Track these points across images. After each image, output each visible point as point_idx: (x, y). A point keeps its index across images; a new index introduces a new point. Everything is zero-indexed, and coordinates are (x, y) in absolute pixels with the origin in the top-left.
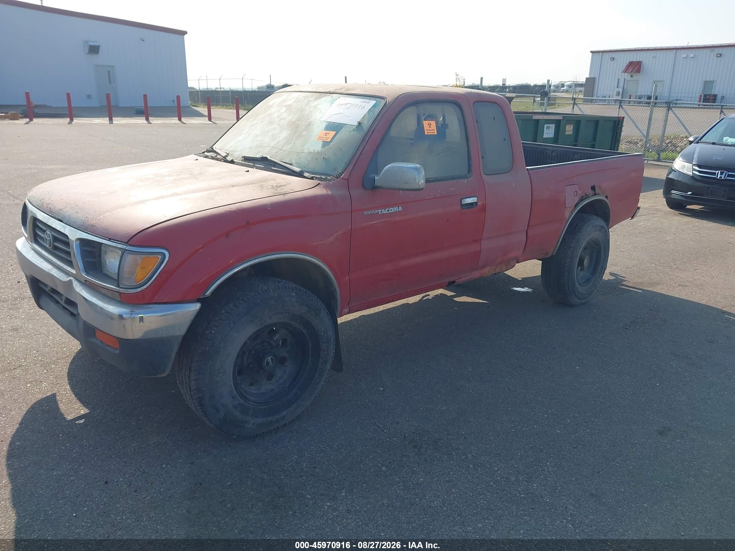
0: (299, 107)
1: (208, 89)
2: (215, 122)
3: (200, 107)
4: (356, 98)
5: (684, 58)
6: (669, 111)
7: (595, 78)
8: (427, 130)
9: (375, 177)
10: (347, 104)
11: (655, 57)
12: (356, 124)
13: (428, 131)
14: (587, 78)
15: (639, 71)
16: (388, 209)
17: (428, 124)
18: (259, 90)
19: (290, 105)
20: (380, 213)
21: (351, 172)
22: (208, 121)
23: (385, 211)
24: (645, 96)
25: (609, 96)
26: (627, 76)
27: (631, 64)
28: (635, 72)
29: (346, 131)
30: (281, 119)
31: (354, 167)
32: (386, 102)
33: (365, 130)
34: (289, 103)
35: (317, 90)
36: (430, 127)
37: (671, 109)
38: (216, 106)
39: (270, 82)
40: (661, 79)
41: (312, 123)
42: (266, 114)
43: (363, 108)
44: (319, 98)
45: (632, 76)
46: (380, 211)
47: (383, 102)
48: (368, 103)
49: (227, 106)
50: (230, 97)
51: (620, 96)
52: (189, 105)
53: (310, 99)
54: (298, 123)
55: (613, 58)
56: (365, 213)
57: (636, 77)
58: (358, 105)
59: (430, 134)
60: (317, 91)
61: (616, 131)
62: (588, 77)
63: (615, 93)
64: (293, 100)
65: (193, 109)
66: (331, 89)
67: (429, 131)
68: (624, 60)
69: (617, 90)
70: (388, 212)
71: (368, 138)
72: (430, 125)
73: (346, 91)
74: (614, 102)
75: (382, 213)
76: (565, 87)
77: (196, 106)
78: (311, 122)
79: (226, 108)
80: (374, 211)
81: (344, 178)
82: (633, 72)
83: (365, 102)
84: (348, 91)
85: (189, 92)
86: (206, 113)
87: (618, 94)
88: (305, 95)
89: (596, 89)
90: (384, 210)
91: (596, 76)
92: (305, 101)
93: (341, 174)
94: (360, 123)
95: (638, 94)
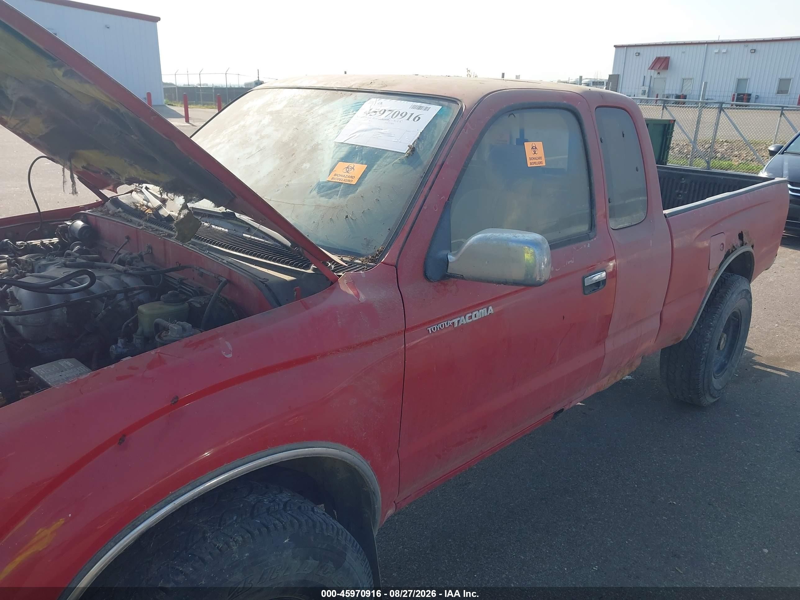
0: (295, 116)
1: (189, 85)
2: (193, 123)
3: (177, 106)
4: (401, 100)
5: (716, 53)
6: (720, 113)
7: (618, 75)
8: (530, 159)
9: (449, 256)
10: (385, 111)
11: (684, 52)
12: (405, 149)
13: (532, 161)
14: (610, 76)
15: (666, 68)
16: (470, 314)
17: (532, 148)
18: (246, 87)
19: (278, 112)
20: (456, 325)
21: (402, 248)
22: (185, 122)
23: (464, 320)
24: (673, 95)
25: (634, 95)
26: (654, 73)
27: (658, 59)
28: (663, 69)
29: (386, 165)
30: (262, 137)
31: (407, 239)
32: (462, 108)
33: (425, 163)
34: (277, 107)
35: (325, 85)
36: (535, 153)
37: (724, 111)
38: (196, 105)
39: (258, 77)
40: (691, 77)
41: (320, 146)
42: (236, 127)
43: (417, 118)
44: (332, 100)
45: (659, 73)
46: (456, 321)
47: (455, 109)
48: (425, 110)
49: (208, 104)
50: (214, 95)
51: (646, 95)
52: (164, 104)
53: (314, 101)
54: (293, 145)
55: (639, 53)
56: (430, 329)
57: (664, 74)
58: (407, 113)
59: (535, 165)
60: (328, 86)
61: (667, 136)
62: (611, 73)
63: (641, 92)
64: (285, 103)
65: (168, 108)
66: (352, 84)
67: (534, 161)
68: (651, 56)
69: (643, 88)
70: (471, 320)
71: (432, 177)
72: (534, 148)
73: (381, 87)
74: (640, 102)
75: (460, 324)
76: (582, 85)
77: (173, 105)
78: (318, 144)
79: (207, 108)
80: (446, 323)
81: (389, 262)
82: (660, 69)
83: (420, 108)
84: (384, 87)
85: (164, 88)
86: (183, 114)
87: (644, 93)
88: (305, 95)
89: (620, 87)
90: (463, 317)
91: (620, 73)
92: (307, 105)
93: (382, 253)
94: (413, 150)
95: (665, 93)
